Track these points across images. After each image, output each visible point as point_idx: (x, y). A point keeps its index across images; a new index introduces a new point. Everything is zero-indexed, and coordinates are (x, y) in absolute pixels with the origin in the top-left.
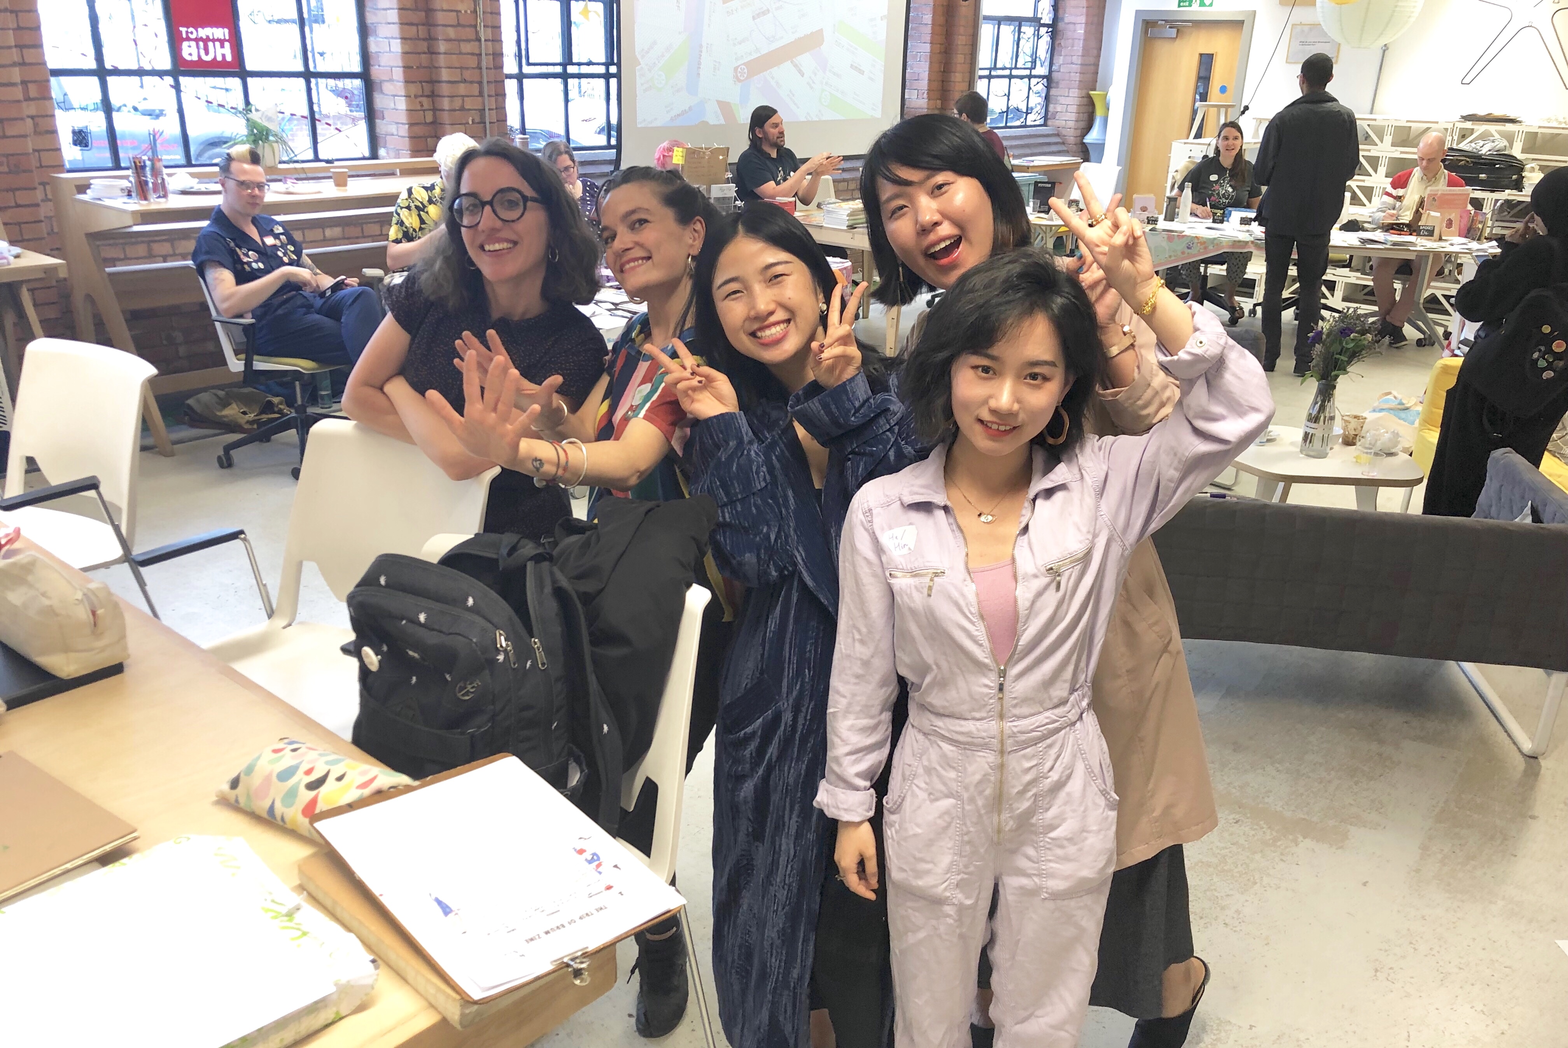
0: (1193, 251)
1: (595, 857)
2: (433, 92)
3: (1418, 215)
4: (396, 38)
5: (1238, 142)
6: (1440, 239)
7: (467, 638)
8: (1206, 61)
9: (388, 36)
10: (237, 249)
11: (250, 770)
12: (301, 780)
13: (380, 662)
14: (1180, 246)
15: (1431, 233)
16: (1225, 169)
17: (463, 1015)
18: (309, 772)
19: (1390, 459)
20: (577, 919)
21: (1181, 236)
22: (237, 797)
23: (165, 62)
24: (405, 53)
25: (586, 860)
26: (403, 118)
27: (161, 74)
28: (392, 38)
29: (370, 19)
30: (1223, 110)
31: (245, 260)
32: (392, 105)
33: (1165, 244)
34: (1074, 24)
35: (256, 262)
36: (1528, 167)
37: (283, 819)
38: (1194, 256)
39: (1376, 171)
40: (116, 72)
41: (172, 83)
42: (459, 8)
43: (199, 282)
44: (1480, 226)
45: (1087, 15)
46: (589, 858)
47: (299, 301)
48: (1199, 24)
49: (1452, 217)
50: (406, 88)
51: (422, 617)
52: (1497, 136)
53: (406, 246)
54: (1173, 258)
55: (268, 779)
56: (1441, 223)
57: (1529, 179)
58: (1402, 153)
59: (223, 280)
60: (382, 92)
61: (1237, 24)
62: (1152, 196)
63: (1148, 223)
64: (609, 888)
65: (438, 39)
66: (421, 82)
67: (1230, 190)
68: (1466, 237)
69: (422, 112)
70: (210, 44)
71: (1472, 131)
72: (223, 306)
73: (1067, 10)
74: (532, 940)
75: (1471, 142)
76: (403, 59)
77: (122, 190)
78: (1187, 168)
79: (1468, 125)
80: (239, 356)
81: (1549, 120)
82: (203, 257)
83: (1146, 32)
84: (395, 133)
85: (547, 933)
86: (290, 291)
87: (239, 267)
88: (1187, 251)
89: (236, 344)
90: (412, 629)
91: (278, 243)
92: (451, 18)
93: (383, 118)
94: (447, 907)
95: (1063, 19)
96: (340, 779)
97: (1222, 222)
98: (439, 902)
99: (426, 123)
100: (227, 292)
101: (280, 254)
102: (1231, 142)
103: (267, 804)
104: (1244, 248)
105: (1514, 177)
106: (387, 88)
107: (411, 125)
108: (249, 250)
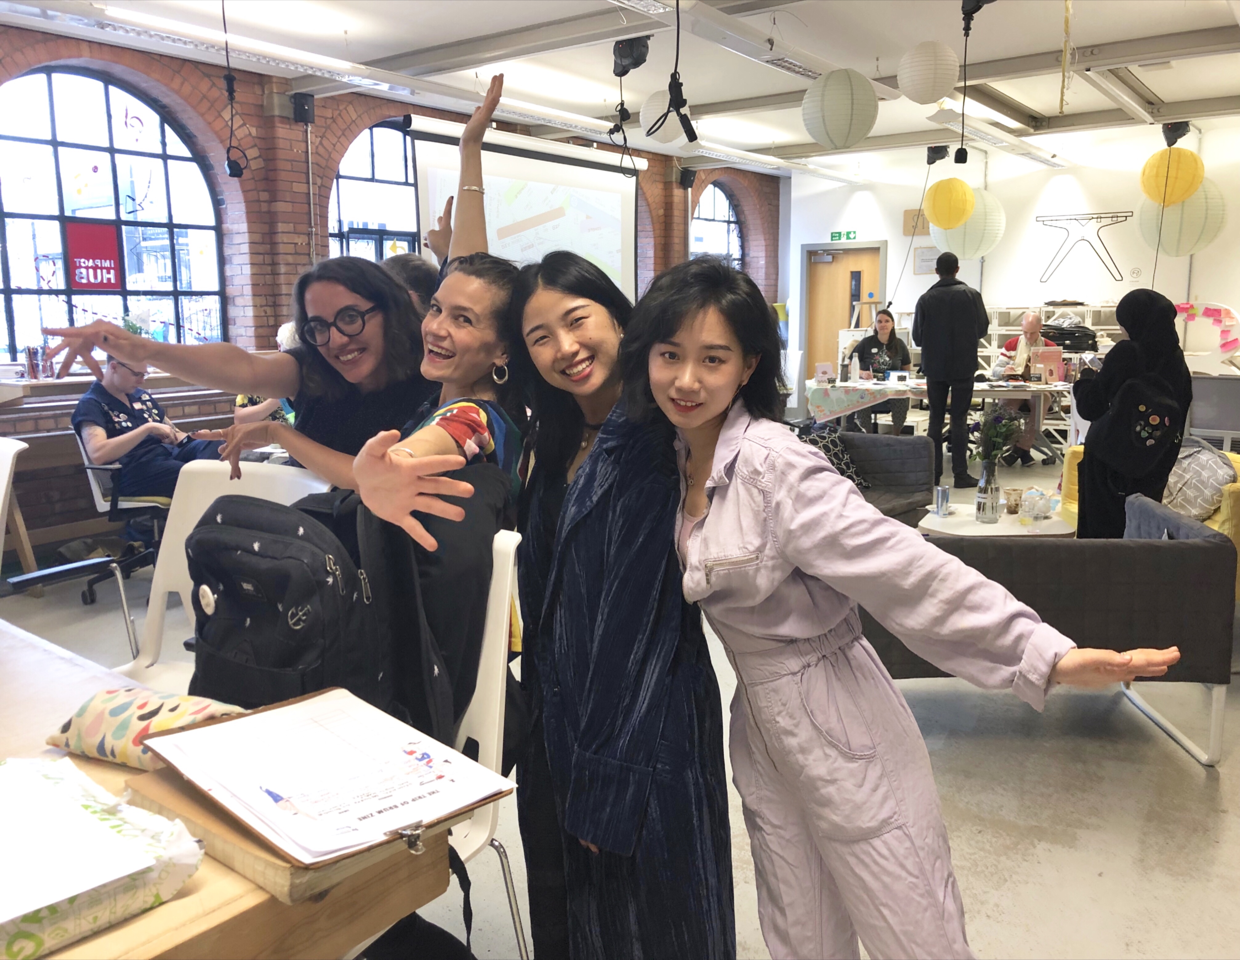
0: (866, 400)
1: (425, 756)
2: (275, 302)
3: (1027, 367)
4: (246, 264)
5: (889, 325)
6: (1047, 384)
7: (299, 560)
8: (856, 276)
9: (241, 263)
10: (110, 412)
11: (81, 713)
12: (134, 713)
13: (216, 602)
14: (856, 397)
15: (1039, 379)
16: (882, 344)
17: (292, 886)
18: (142, 707)
19: (1046, 521)
20: (410, 801)
21: (855, 390)
22: (67, 739)
23: (60, 283)
24: (253, 274)
25: (417, 759)
26: (250, 322)
27: (57, 293)
28: (244, 264)
29: (227, 252)
30: (873, 306)
31: (117, 420)
32: (242, 314)
33: (843, 396)
34: (757, 257)
35: (126, 421)
36: (1098, 334)
37: (113, 753)
38: (866, 404)
39: (990, 344)
40: (20, 291)
41: (66, 300)
42: (295, 242)
43: (76, 439)
44: (1073, 373)
45: (766, 251)
46: (420, 757)
47: (160, 450)
48: (848, 251)
49: (1052, 368)
50: (253, 299)
51: (256, 546)
52: (1072, 315)
53: (251, 409)
54: (851, 406)
55: (100, 717)
56: (1045, 372)
57: (1101, 343)
58: (1007, 330)
59: (97, 435)
60: (234, 305)
61: (876, 250)
62: (829, 363)
63: (829, 383)
64: (440, 777)
65: (279, 264)
66: (265, 295)
67: (887, 359)
68: (1065, 381)
69: (265, 318)
70: (99, 271)
71: (1053, 313)
72: (94, 456)
73: (751, 249)
74: (364, 818)
75: (1055, 320)
76: (252, 279)
77: (17, 373)
78: (852, 345)
79: (1051, 308)
80: (106, 499)
81: (1107, 302)
82: (80, 418)
83: (810, 259)
84: (244, 334)
85: (380, 812)
86: (151, 444)
87: (110, 426)
88: (861, 400)
89: (104, 490)
90: (247, 558)
91: (144, 407)
92: (291, 249)
93: (235, 324)
94: (278, 796)
95: (748, 255)
96: (173, 710)
97: (884, 380)
98: (269, 793)
99: (268, 326)
100: (99, 444)
101: (146, 416)
102: (883, 324)
103: (97, 740)
104: (903, 395)
105: (1090, 342)
106: (239, 301)
107: (257, 327)
108: (120, 413)
